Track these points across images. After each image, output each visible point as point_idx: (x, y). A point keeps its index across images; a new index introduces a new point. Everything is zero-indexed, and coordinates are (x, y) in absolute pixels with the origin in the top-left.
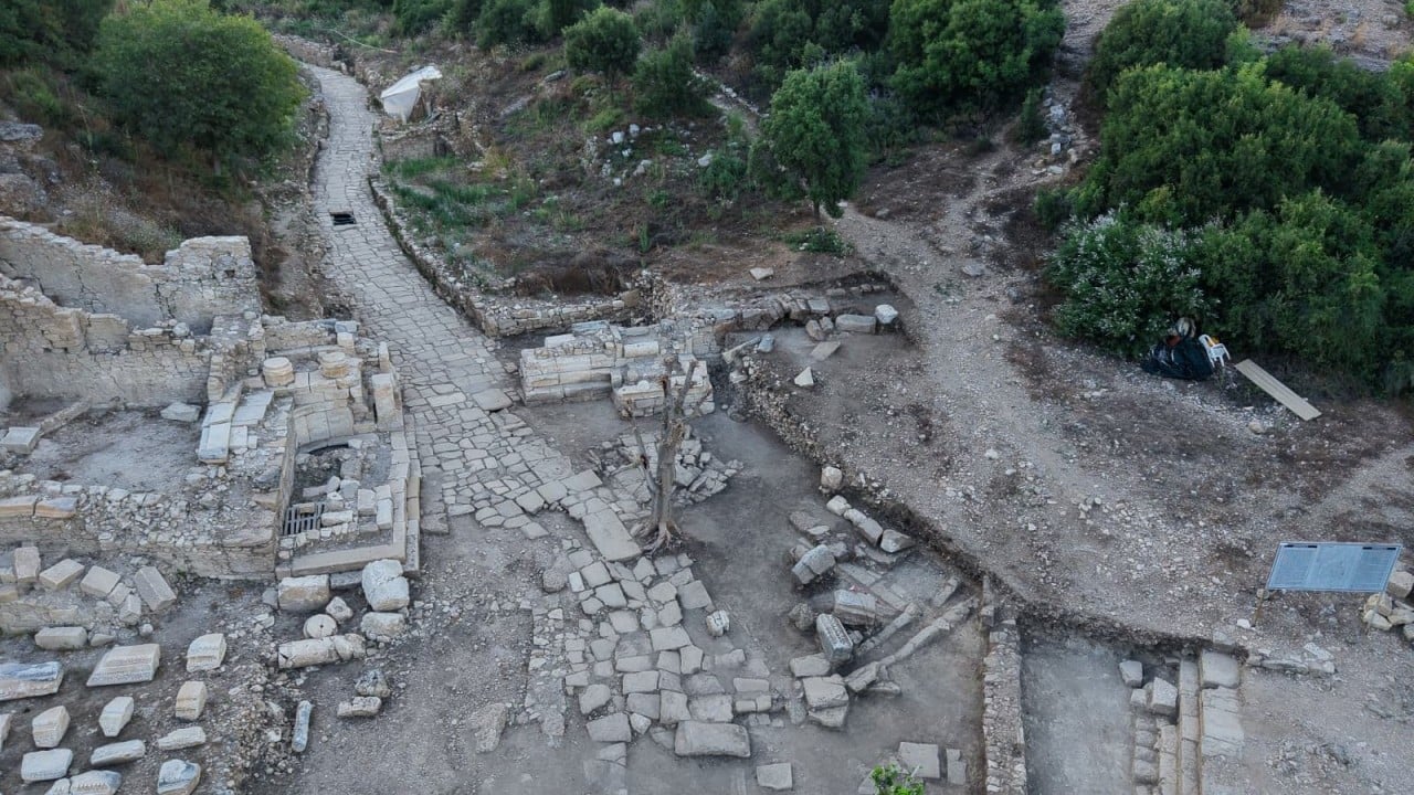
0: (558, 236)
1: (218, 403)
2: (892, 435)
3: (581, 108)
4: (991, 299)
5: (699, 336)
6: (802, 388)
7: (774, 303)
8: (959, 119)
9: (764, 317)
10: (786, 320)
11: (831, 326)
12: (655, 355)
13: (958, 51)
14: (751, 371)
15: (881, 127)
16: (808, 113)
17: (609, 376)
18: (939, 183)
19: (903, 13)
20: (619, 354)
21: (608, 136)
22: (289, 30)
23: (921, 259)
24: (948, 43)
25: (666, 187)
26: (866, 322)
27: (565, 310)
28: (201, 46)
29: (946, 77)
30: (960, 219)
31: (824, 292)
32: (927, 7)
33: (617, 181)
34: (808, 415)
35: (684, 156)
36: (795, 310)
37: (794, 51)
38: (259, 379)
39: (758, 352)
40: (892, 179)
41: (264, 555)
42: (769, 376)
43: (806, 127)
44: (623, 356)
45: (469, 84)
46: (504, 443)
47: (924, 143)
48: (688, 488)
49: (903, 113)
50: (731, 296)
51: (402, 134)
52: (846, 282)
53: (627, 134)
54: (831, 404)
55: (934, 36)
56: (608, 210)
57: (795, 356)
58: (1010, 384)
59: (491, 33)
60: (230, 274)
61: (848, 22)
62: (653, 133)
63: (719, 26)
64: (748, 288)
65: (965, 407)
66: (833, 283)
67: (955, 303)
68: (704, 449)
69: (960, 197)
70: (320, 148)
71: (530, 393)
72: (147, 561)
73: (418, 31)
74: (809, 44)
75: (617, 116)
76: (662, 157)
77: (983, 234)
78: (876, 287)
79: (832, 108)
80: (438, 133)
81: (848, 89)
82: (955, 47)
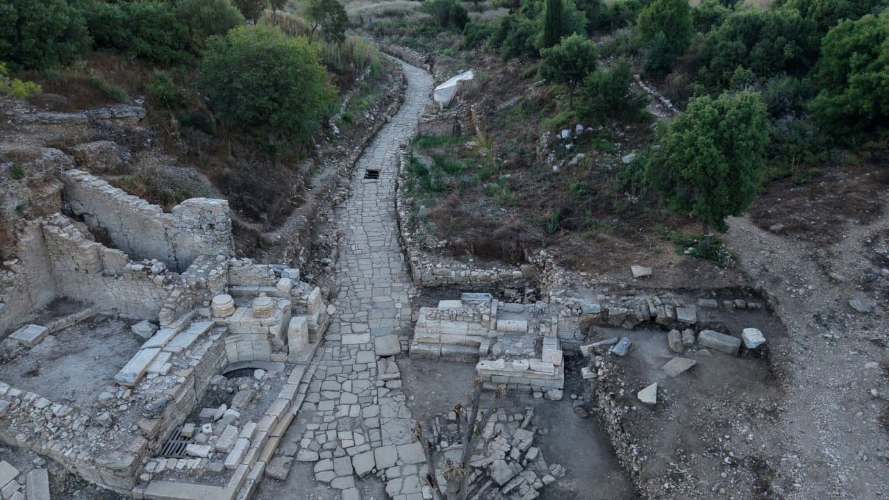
0: (495, 208)
1: (166, 327)
2: (722, 491)
3: (550, 108)
4: (877, 342)
5: (565, 324)
6: (645, 404)
7: (645, 304)
8: (876, 145)
9: (629, 317)
10: (650, 323)
11: (691, 341)
12: (523, 333)
13: (883, 82)
14: (600, 372)
15: (792, 147)
16: (701, 138)
17: (480, 344)
18: (842, 206)
19: (833, 46)
20: (492, 327)
21: (558, 132)
22: (405, 44)
23: (807, 282)
24: (874, 75)
25: (590, 178)
26: (731, 342)
27: (474, 273)
28: (258, 58)
29: (867, 105)
30: (857, 246)
31: (696, 301)
32: (858, 40)
33: (555, 168)
34: (641, 437)
35: (613, 153)
36: (660, 317)
37: (725, 74)
38: (208, 310)
39: (613, 354)
40: (794, 195)
41: (124, 478)
42: (614, 382)
43: (697, 150)
44: (496, 329)
45: (484, 86)
46: (374, 392)
47: (833, 164)
48: (501, 487)
49: (816, 135)
50: (606, 290)
51: (434, 117)
52: (720, 294)
53: (573, 131)
54: (668, 431)
55: (859, 68)
56: (539, 192)
57: (646, 364)
58: (880, 459)
59: (511, 50)
60: (211, 226)
61: (781, 51)
62: (594, 132)
63: (667, 50)
64: (623, 285)
65: (817, 479)
66: (708, 294)
67: (833, 339)
68: (535, 443)
69: (863, 223)
70: (386, 122)
71: (414, 348)
72: (44, 462)
73: (474, 46)
74: (740, 68)
75: (570, 117)
76: (595, 152)
77: (881, 266)
78: (751, 304)
79: (726, 135)
80: (457, 118)
81: (747, 119)
82: (881, 78)
